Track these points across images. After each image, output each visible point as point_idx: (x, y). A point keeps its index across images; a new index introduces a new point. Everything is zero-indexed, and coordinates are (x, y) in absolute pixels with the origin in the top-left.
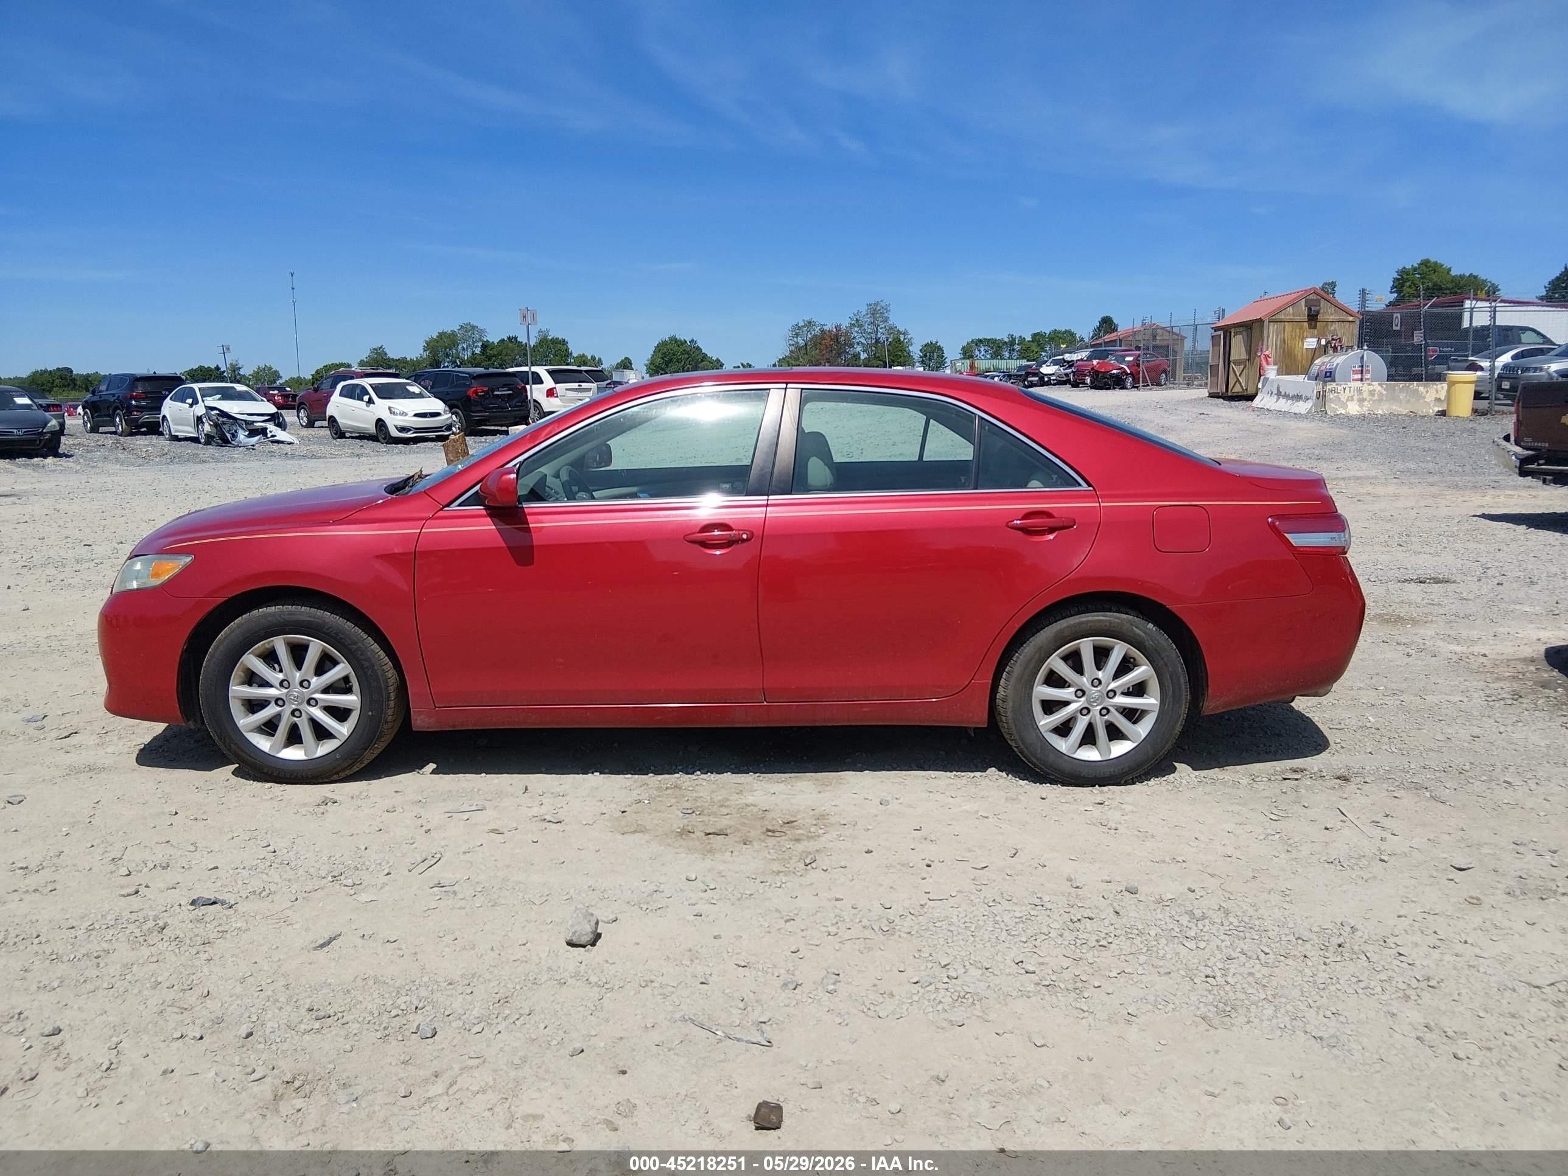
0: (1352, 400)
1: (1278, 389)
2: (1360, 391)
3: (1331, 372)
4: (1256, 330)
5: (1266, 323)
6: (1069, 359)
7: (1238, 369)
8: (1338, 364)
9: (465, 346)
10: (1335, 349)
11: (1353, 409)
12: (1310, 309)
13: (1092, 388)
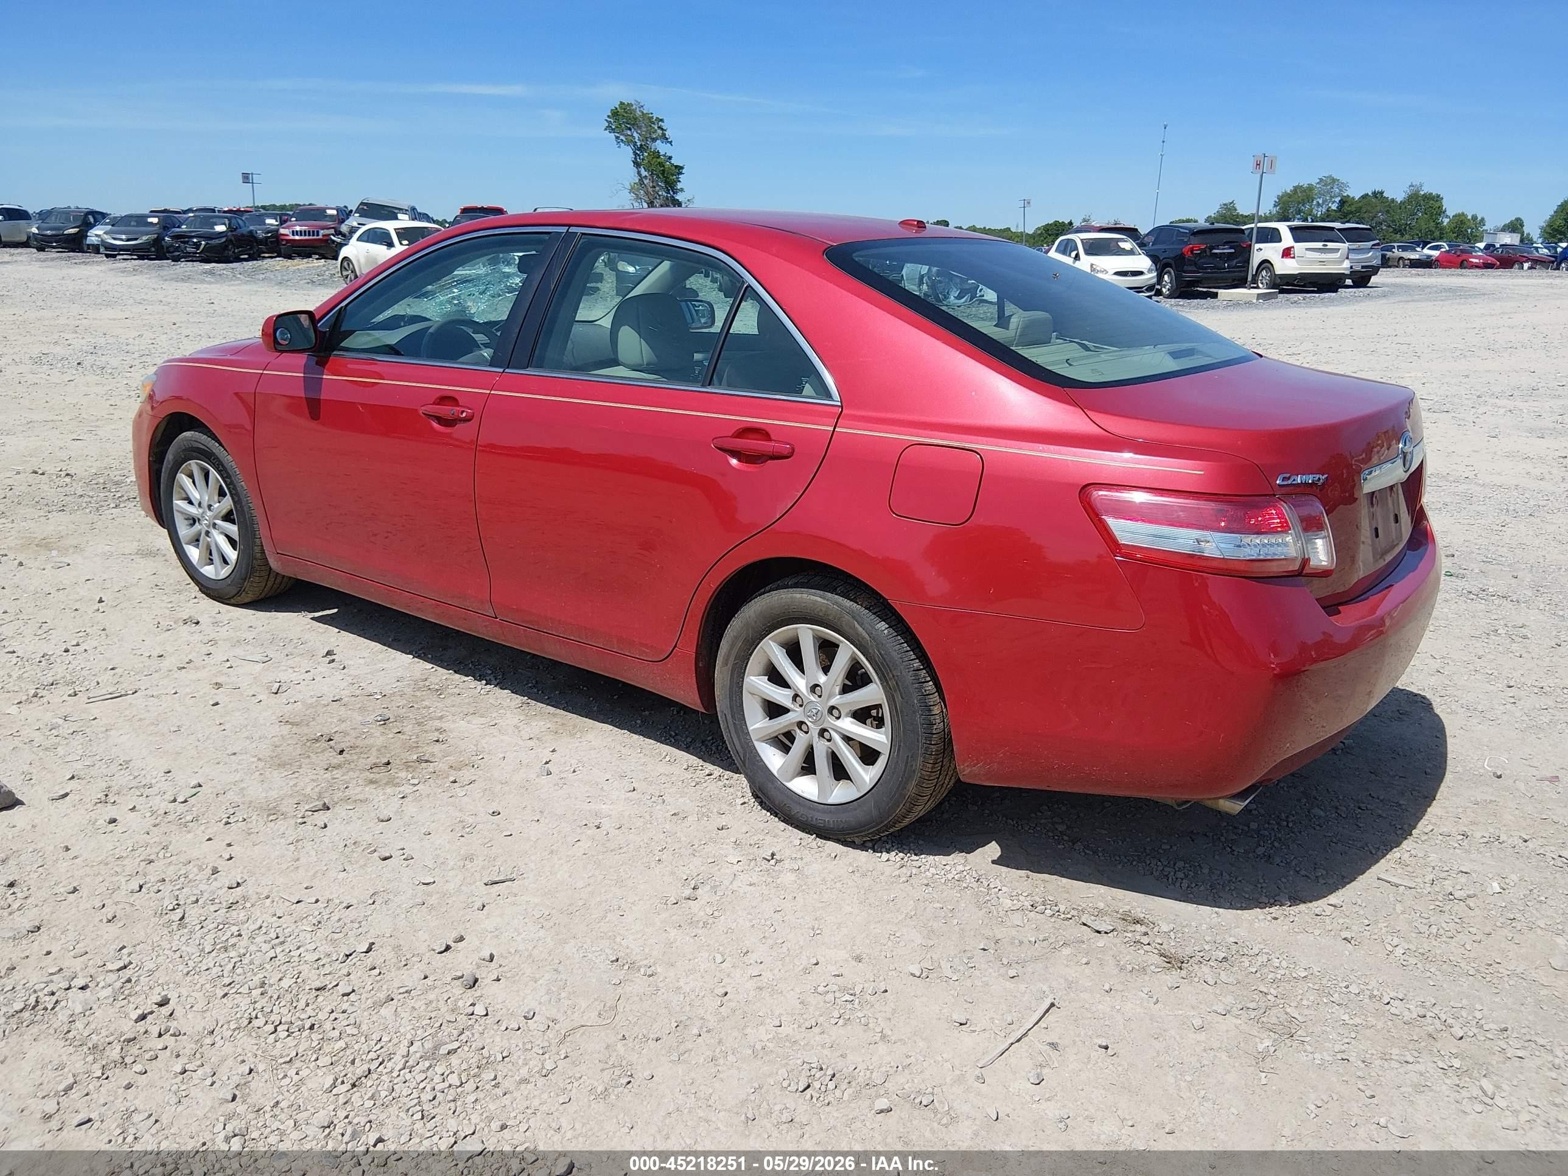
9: (1321, 202)
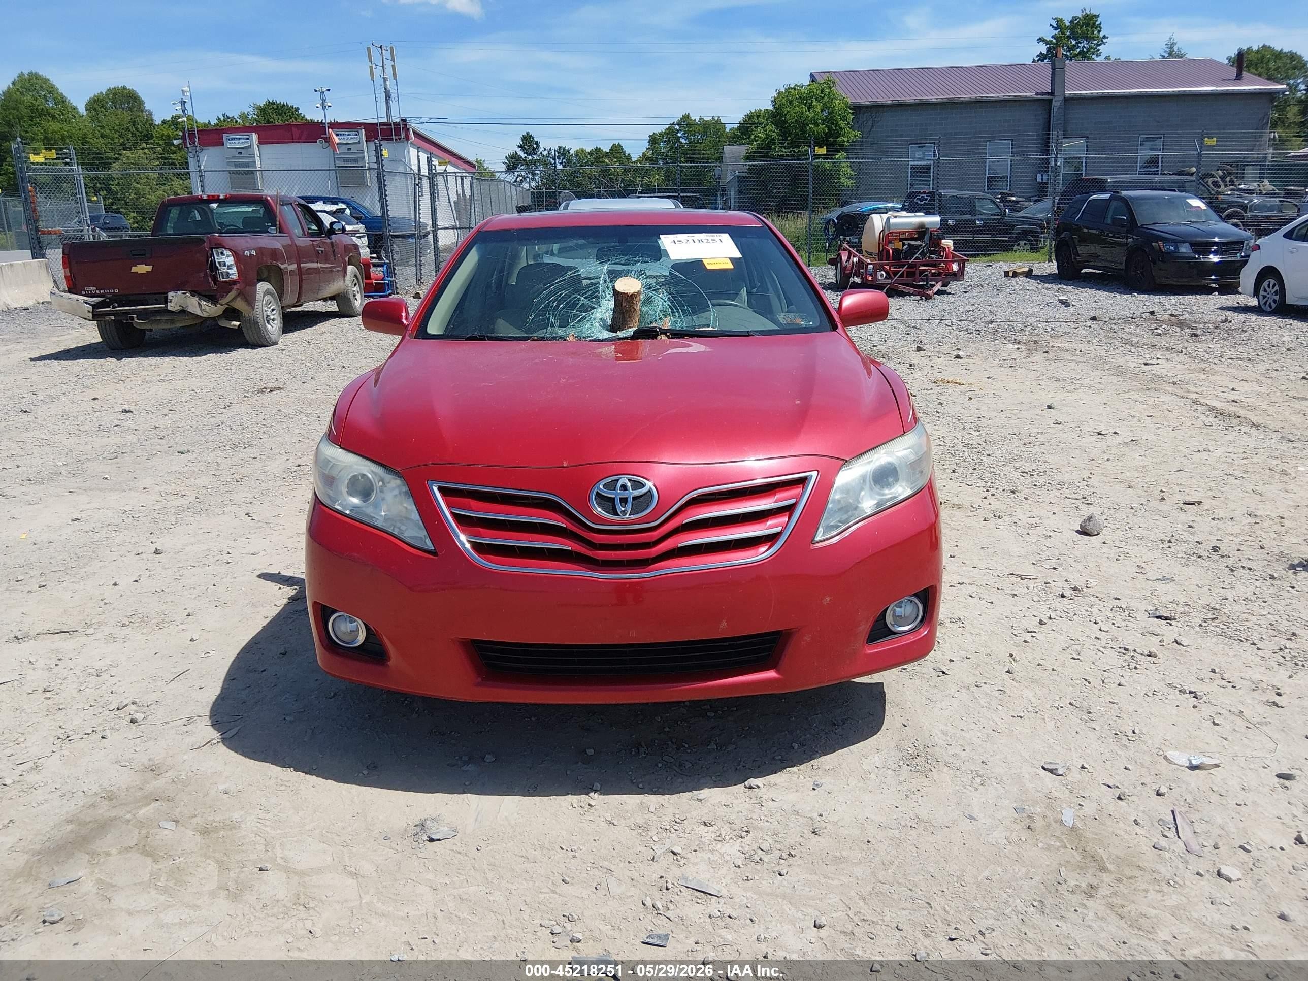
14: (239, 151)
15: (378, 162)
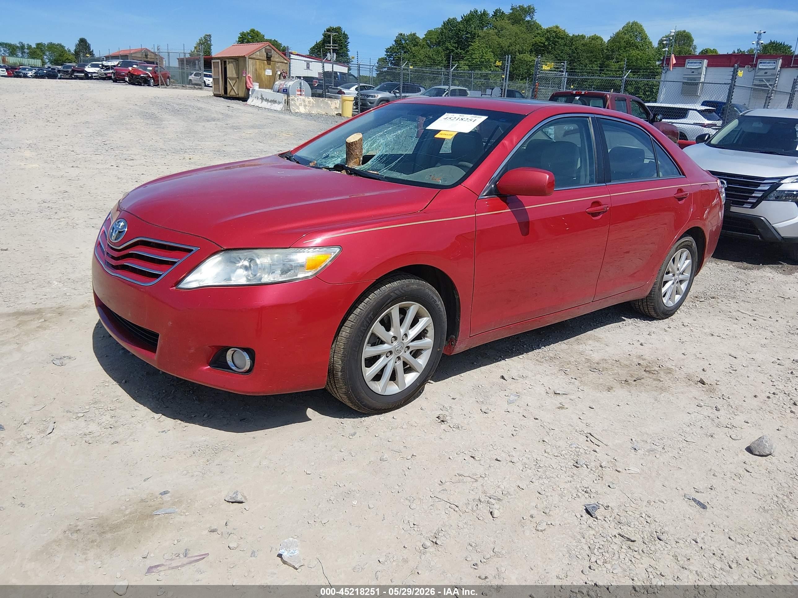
0: (301, 105)
1: (262, 96)
2: (304, 101)
3: (287, 90)
4: (241, 63)
5: (247, 59)
6: (106, 65)
7: (232, 83)
8: (290, 86)
10: (285, 77)
11: (302, 110)
12: (267, 54)
13: (129, 84)
14: (693, 70)
15: (732, 79)
